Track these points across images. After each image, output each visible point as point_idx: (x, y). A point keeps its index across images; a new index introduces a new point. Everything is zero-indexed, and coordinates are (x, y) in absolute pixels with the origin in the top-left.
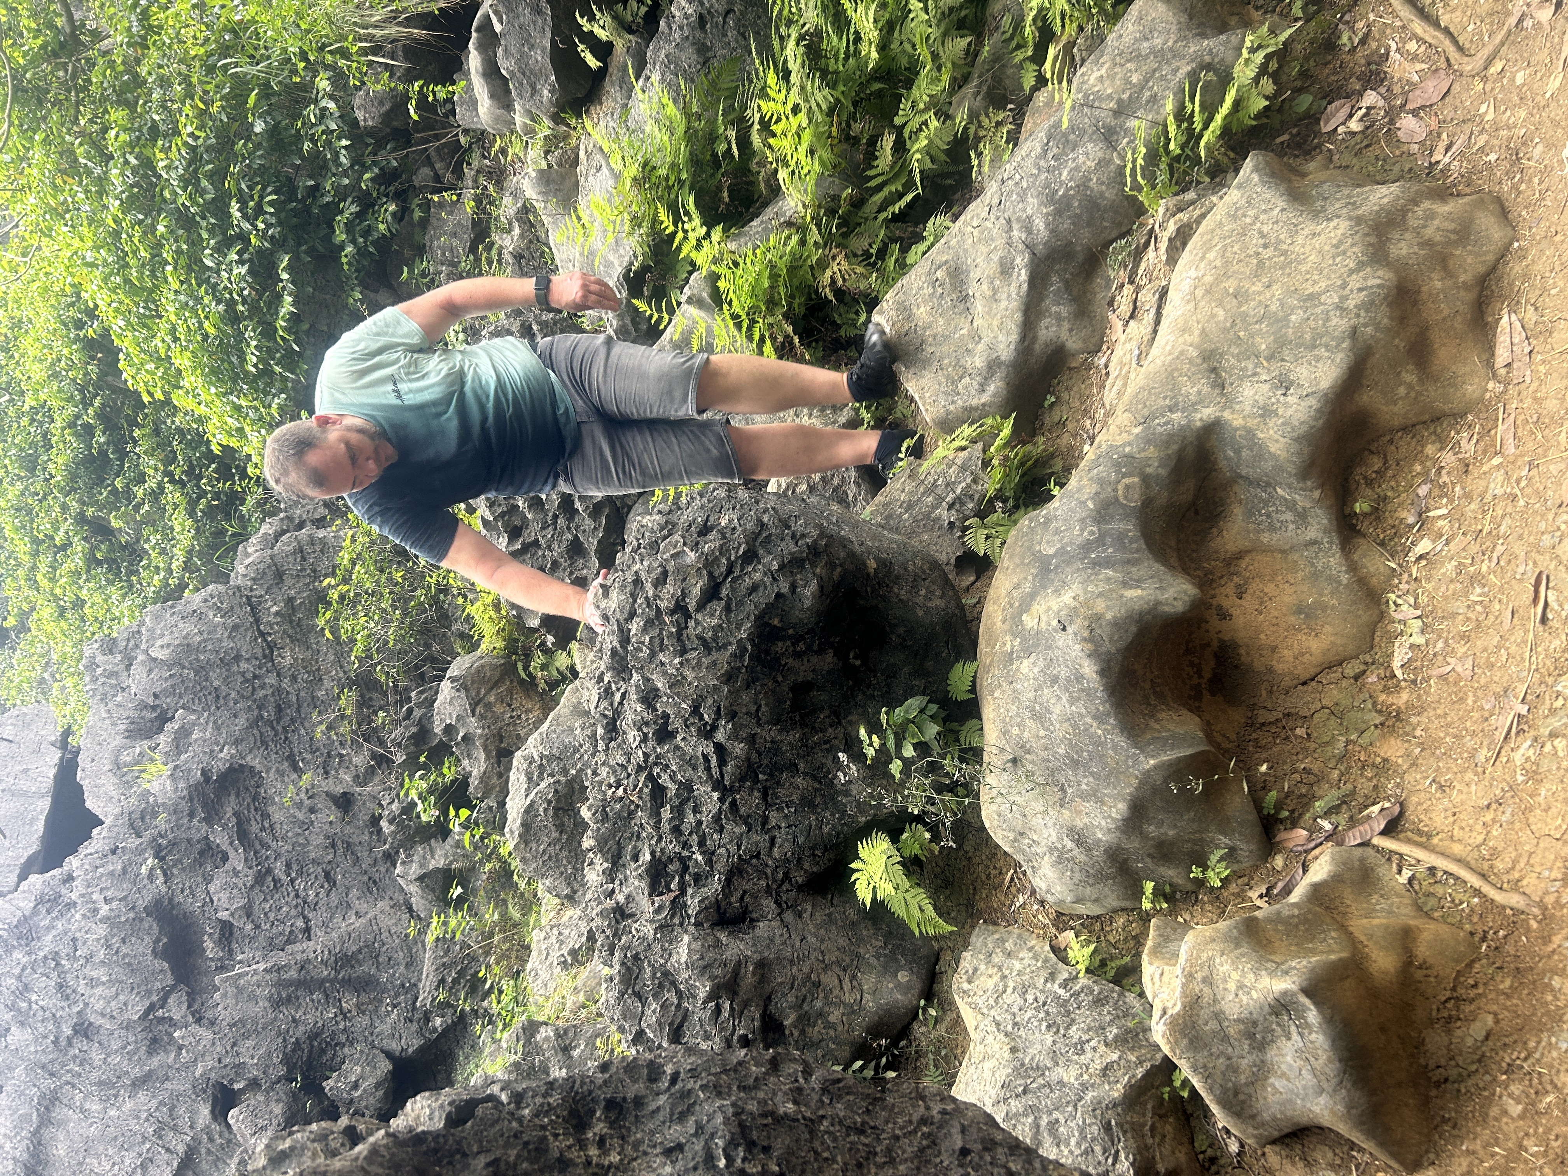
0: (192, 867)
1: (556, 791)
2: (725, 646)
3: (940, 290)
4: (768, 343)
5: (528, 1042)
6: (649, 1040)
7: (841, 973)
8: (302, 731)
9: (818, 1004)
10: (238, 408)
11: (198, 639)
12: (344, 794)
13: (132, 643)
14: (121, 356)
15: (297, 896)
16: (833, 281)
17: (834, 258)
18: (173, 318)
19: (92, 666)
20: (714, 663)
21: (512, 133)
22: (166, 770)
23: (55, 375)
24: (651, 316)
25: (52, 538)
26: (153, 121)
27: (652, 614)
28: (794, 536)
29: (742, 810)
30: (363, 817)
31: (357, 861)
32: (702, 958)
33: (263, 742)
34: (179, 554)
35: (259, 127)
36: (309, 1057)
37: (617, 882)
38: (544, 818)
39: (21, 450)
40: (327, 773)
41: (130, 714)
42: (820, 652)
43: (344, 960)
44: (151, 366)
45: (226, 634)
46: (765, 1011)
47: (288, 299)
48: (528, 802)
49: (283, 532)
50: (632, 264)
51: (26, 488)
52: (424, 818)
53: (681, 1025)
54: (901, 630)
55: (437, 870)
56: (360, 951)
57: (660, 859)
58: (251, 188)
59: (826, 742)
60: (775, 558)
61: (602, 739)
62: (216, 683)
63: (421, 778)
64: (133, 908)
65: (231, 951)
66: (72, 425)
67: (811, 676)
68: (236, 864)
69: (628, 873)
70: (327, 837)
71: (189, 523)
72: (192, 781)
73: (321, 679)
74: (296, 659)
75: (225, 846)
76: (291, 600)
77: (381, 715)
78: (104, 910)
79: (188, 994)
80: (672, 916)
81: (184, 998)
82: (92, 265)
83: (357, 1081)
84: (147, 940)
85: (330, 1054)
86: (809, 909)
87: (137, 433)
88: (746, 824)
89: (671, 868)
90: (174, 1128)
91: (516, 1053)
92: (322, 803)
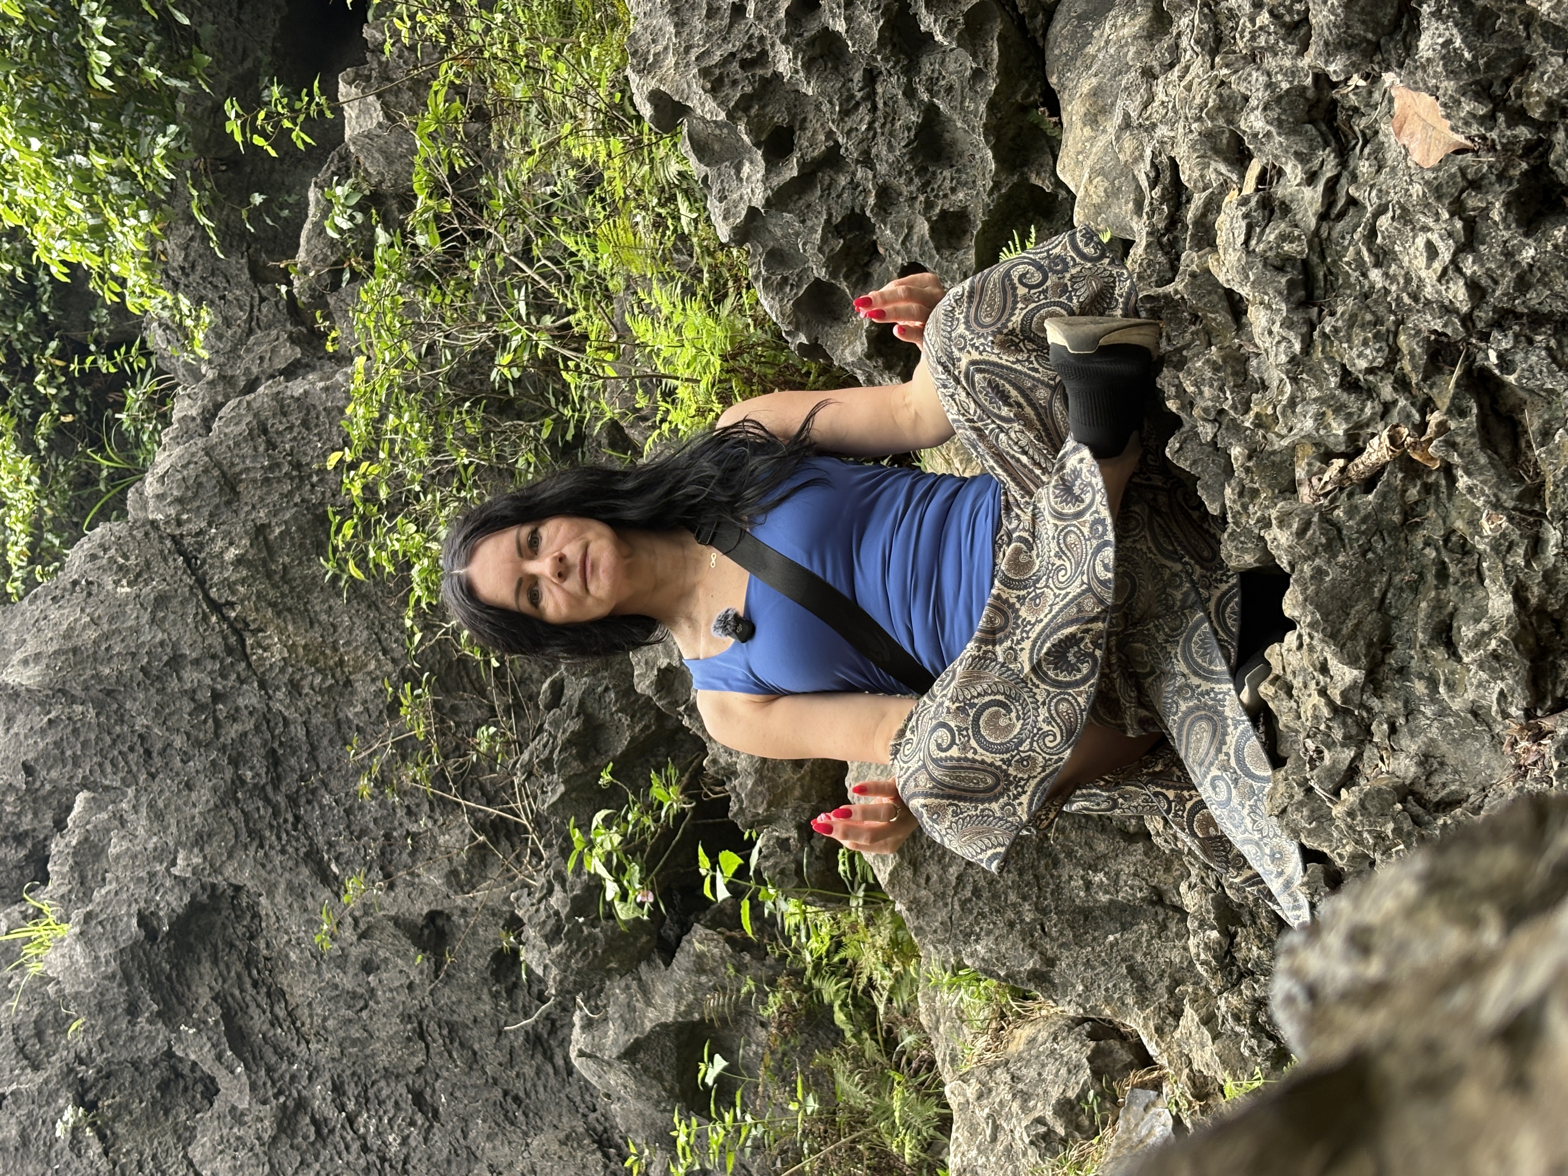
0: (150, 1117)
8: (327, 799)
10: (89, 178)
11: (92, 634)
12: (433, 916)
15: (365, 1149)
22: (69, 930)
30: (477, 962)
31: (474, 1059)
33: (255, 833)
40: (387, 876)
45: (146, 617)
49: (219, 406)
52: (624, 912)
55: (663, 1029)
62: (141, 722)
68: (235, 1098)
69: (1420, 687)
70: (407, 1018)
71: (25, 465)
72: (124, 941)
73: (348, 683)
74: (292, 649)
75: (208, 1066)
76: (261, 530)
77: (484, 733)
92: (387, 945)
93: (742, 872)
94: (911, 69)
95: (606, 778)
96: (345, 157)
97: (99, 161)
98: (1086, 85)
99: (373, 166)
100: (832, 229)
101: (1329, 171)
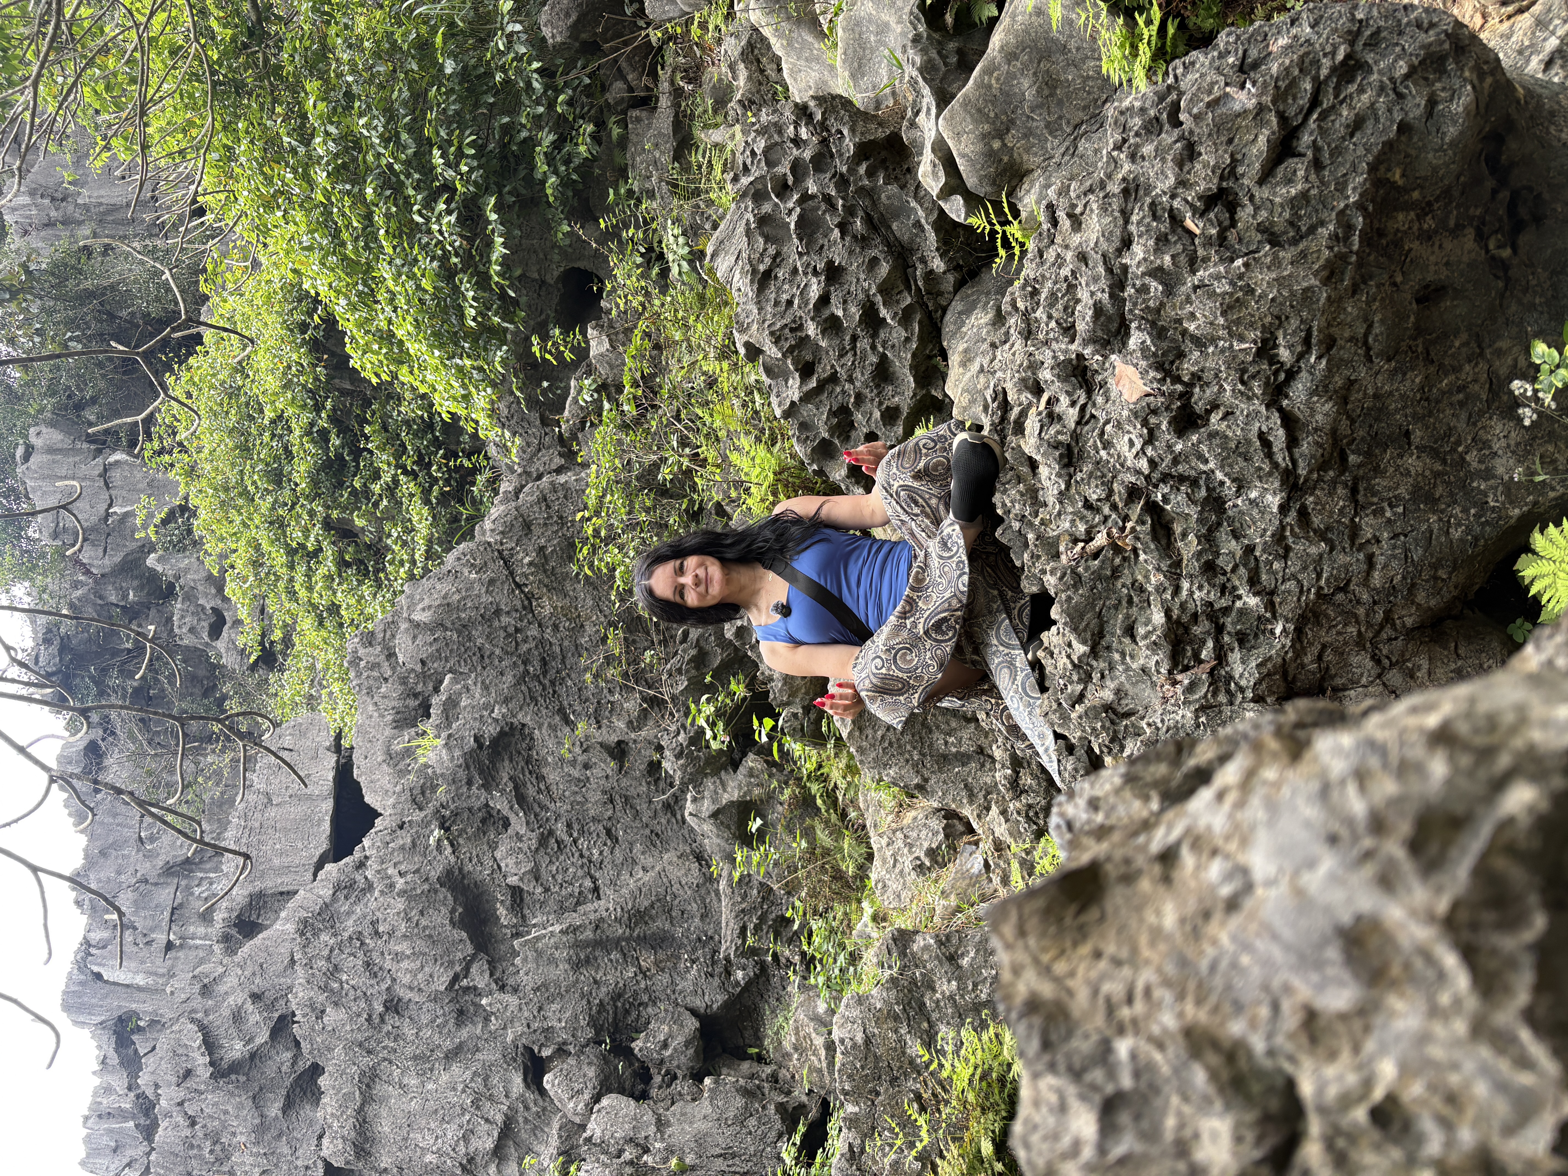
0: (476, 836)
2: (1316, 228)
5: (903, 954)
8: (569, 683)
10: (461, 370)
11: (457, 597)
12: (619, 743)
13: (388, 633)
14: (347, 340)
15: (582, 856)
18: (391, 286)
19: (355, 661)
20: (1303, 255)
22: (440, 742)
23: (288, 382)
25: (302, 546)
26: (347, 84)
29: (1317, 521)
30: (640, 766)
31: (637, 814)
33: (533, 698)
34: (420, 543)
35: (449, 67)
36: (615, 1018)
39: (267, 465)
40: (598, 722)
41: (395, 703)
42: (1456, 232)
43: (637, 917)
44: (376, 347)
45: (484, 590)
47: (499, 240)
49: (523, 487)
51: (276, 501)
52: (715, 745)
55: (731, 804)
56: (652, 906)
58: (449, 133)
62: (479, 641)
63: (708, 701)
64: (427, 879)
65: (523, 917)
66: (309, 433)
67: (1444, 273)
68: (518, 828)
69: (1117, 656)
70: (604, 792)
71: (425, 511)
72: (467, 749)
73: (582, 626)
74: (555, 608)
75: (506, 812)
76: (542, 549)
77: (648, 653)
78: (400, 883)
79: (489, 963)
80: (1215, 694)
81: (486, 967)
82: (310, 248)
83: (666, 1040)
84: (443, 910)
85: (634, 1014)
86: (1425, 665)
87: (368, 429)
88: (1324, 539)
89: (1197, 630)
90: (491, 1098)
91: (890, 967)
92: (596, 756)
93: (774, 728)
94: (874, 335)
95: (708, 679)
96: (589, 365)
97: (468, 363)
98: (962, 347)
99: (603, 370)
100: (832, 413)
101: (1082, 401)
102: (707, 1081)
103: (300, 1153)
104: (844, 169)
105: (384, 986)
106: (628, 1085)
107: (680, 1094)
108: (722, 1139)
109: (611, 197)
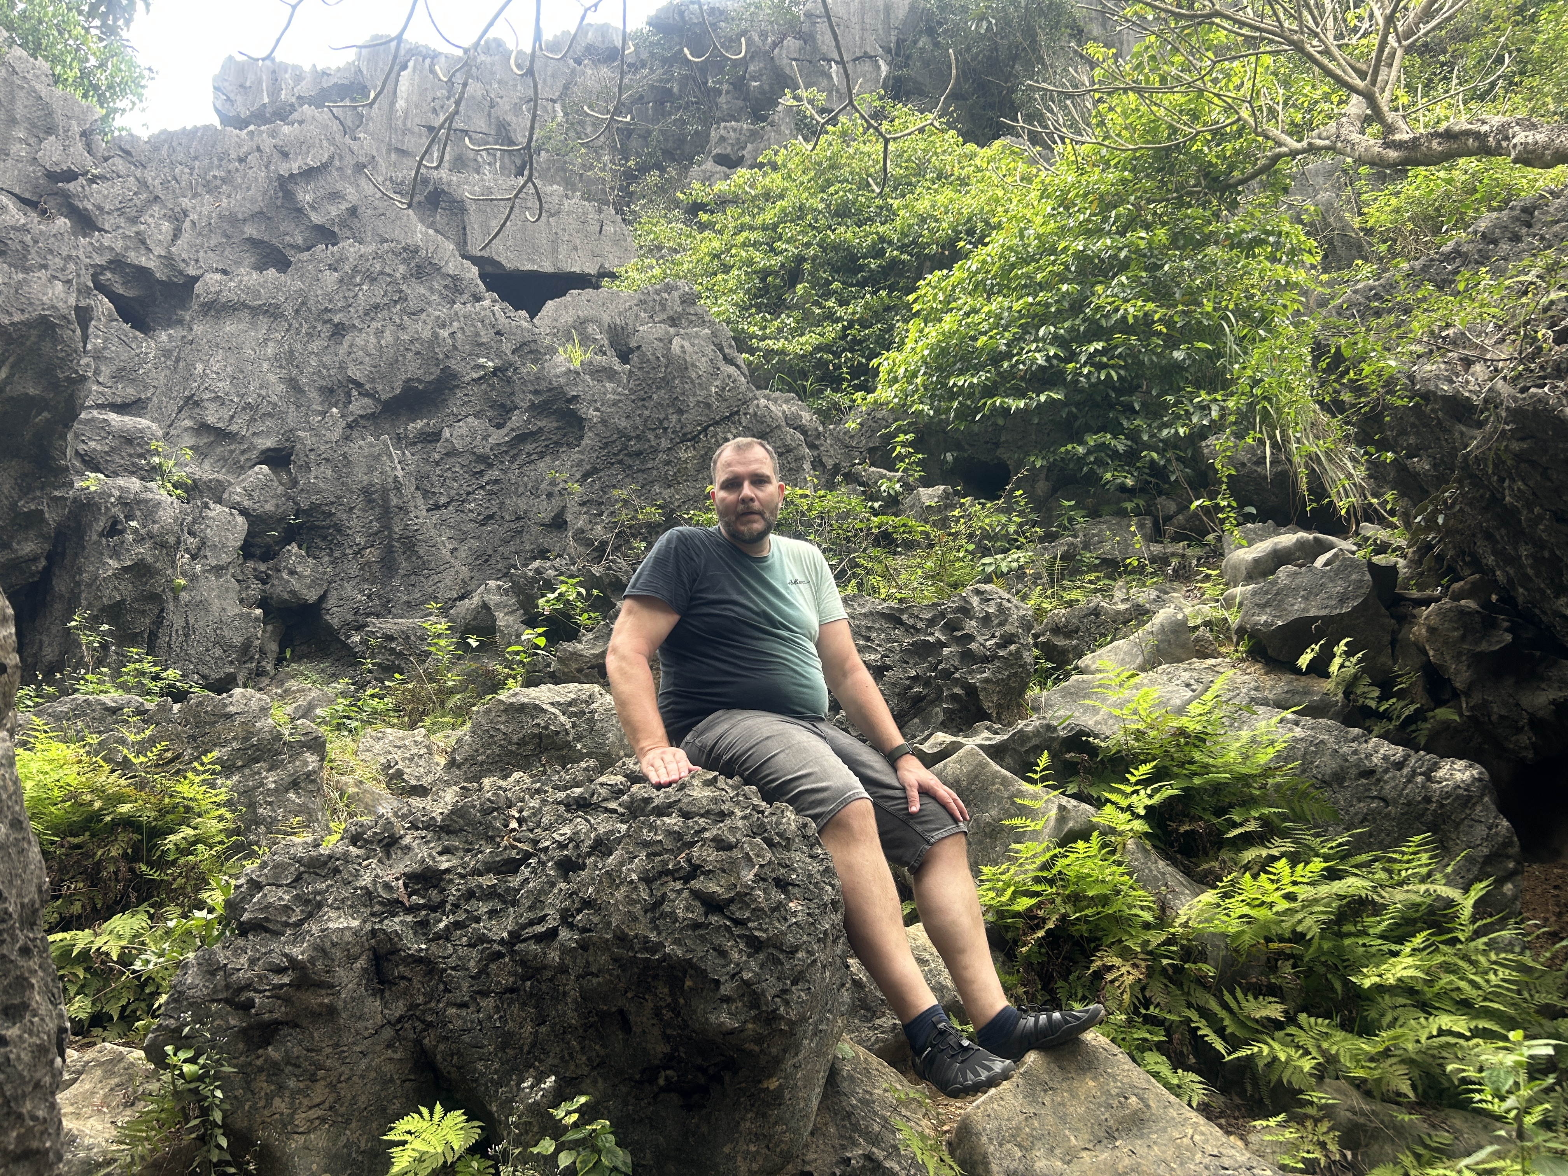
0: (489, 399)
1: (558, 733)
2: (656, 928)
3: (1115, 1103)
4: (1033, 901)
5: (303, 745)
6: (253, 896)
7: (327, 1105)
8: (620, 477)
9: (292, 1083)
10: (914, 375)
11: (694, 376)
12: (566, 523)
13: (693, 318)
14: (945, 272)
15: (468, 493)
16: (1110, 968)
17: (1135, 966)
18: (986, 309)
19: (669, 289)
20: (635, 919)
21: (1227, 584)
22: (576, 365)
23: (923, 220)
24: (1036, 772)
25: (780, 239)
26: (1163, 266)
27: (688, 838)
28: (785, 991)
29: (493, 966)
30: (546, 542)
31: (506, 542)
32: (334, 945)
33: (606, 445)
34: (780, 344)
35: (1178, 355)
36: (318, 527)
37: (424, 833)
38: (531, 725)
39: (853, 203)
40: (583, 504)
41: (631, 326)
42: (667, 1038)
43: (410, 544)
44: (941, 297)
45: (701, 399)
46: (282, 1023)
47: (1022, 404)
48: (545, 707)
49: (805, 432)
50: (1096, 736)
51: (820, 212)
52: (541, 601)
53: (266, 930)
54: (705, 1129)
55: (494, 620)
56: (420, 557)
57: (442, 879)
58: (1120, 356)
59: (571, 1055)
60: (756, 974)
61: (568, 796)
62: (655, 397)
63: (579, 594)
64: (448, 357)
65: (415, 443)
66: (882, 239)
67: (637, 1029)
68: (494, 436)
70: (526, 512)
71: (809, 348)
72: (566, 389)
73: (670, 486)
74: (685, 462)
75: (509, 425)
77: (642, 544)
78: (444, 333)
79: (373, 414)
80: (381, 903)
81: (369, 411)
82: (1022, 236)
83: (296, 573)
84: (420, 372)
85: (322, 545)
86: (397, 1056)
87: (883, 293)
88: (480, 973)
89: (433, 893)
90: (253, 420)
91: (291, 734)
92: (556, 502)
99: (907, 500)
102: (259, 611)
103: (211, 254)
104: (957, 675)
105: (356, 322)
106: (258, 540)
107: (248, 587)
108: (203, 624)
109: (1067, 503)
